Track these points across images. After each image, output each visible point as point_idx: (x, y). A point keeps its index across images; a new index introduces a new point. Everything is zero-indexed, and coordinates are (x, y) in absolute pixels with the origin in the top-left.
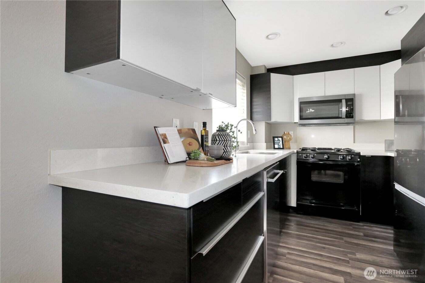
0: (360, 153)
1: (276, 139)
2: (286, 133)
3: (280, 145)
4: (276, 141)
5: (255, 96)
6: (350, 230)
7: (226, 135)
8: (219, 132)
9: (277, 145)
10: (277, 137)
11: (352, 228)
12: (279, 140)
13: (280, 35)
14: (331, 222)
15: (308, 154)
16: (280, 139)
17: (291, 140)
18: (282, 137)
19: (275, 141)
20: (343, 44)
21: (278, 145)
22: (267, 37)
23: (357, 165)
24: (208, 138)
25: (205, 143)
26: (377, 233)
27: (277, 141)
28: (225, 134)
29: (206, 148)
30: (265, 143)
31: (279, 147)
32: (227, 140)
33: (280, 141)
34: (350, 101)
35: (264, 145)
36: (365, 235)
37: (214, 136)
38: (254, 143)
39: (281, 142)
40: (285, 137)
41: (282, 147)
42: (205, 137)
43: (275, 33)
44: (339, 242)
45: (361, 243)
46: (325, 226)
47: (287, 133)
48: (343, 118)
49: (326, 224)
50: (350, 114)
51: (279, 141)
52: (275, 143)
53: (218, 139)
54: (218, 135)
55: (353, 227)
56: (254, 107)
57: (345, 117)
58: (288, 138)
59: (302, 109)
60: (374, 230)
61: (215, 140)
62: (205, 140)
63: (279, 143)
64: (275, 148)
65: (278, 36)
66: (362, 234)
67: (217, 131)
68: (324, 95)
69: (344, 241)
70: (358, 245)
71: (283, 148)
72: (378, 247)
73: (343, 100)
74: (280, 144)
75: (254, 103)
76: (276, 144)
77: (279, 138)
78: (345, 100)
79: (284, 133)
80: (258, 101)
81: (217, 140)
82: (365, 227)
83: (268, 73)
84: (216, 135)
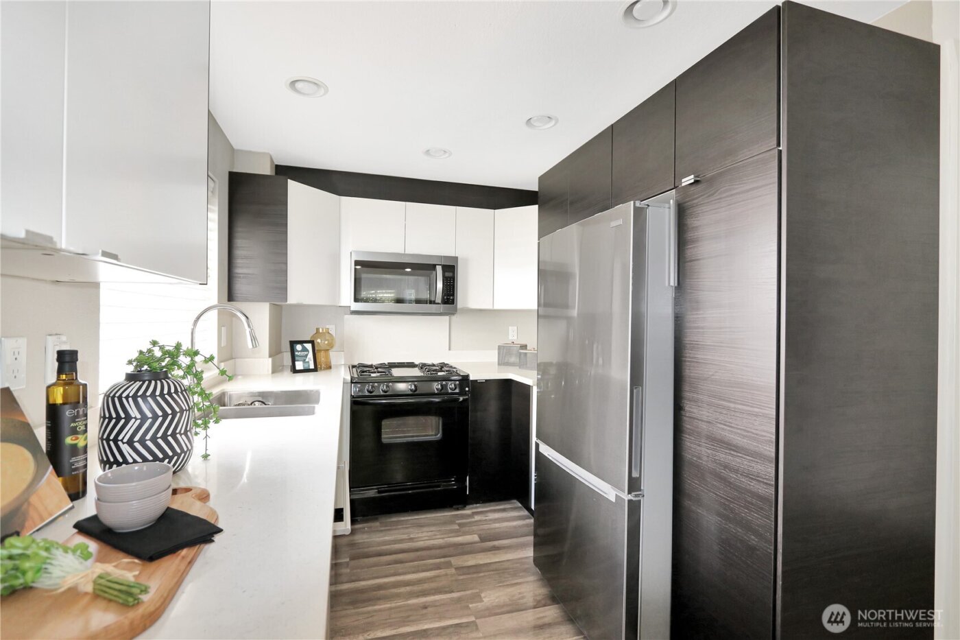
0: (468, 376)
1: (299, 347)
2: (321, 331)
3: (308, 362)
4: (299, 351)
5: (240, 230)
6: (457, 533)
7: (169, 393)
8: (138, 384)
9: (301, 363)
10: (301, 342)
11: (457, 527)
12: (305, 349)
13: (327, 91)
14: (421, 526)
15: (376, 384)
16: (309, 346)
17: (332, 347)
18: (312, 342)
19: (296, 353)
20: (447, 155)
21: (304, 361)
22: (293, 83)
23: (464, 400)
24: (86, 415)
25: (69, 440)
26: (497, 525)
27: (301, 351)
28: (166, 391)
29: (73, 459)
30: (270, 359)
31: (306, 366)
32: (174, 413)
33: (308, 351)
34: (450, 270)
35: (268, 363)
36: (483, 540)
37: (114, 398)
38: (238, 360)
39: (310, 355)
40: (319, 341)
41: (312, 367)
42: (68, 413)
43: (316, 82)
44: (446, 575)
45: (481, 562)
46: (411, 540)
47: (323, 330)
48: (438, 304)
49: (415, 533)
50: (450, 296)
51: (306, 353)
52: (297, 358)
53: (134, 412)
54: (135, 397)
55: (459, 525)
56: (239, 262)
57: (440, 302)
58: (326, 342)
59: (360, 279)
60: (490, 520)
61: (118, 418)
62: (66, 425)
63: (307, 356)
64: (295, 371)
65: (322, 91)
66: (476, 538)
67: (131, 378)
68: (403, 252)
69: (453, 571)
70: (477, 568)
71: (315, 370)
72: (508, 560)
73: (437, 266)
74: (307, 360)
75: (238, 252)
76: (298, 361)
77: (305, 345)
78: (440, 267)
79: (318, 329)
80: (248, 247)
81: (128, 418)
82: (477, 518)
83: (281, 178)
84: (127, 397)
